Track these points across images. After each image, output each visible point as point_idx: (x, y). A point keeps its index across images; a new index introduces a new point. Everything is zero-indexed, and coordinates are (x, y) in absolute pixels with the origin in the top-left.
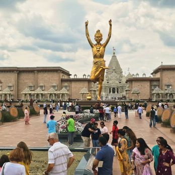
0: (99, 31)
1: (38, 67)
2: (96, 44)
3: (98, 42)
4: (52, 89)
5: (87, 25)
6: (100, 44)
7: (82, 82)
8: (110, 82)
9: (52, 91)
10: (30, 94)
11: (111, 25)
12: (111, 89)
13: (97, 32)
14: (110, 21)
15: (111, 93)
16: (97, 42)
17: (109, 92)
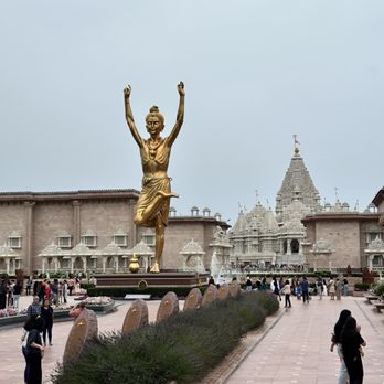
0: (154, 109)
1: (80, 192)
2: (150, 140)
3: (155, 135)
4: (113, 243)
5: (127, 96)
6: (159, 139)
7: (188, 227)
8: (286, 224)
9: (113, 248)
10: (60, 258)
11: (182, 95)
12: (289, 242)
13: (151, 111)
14: (181, 85)
15: (289, 252)
16: (152, 135)
17: (282, 250)
